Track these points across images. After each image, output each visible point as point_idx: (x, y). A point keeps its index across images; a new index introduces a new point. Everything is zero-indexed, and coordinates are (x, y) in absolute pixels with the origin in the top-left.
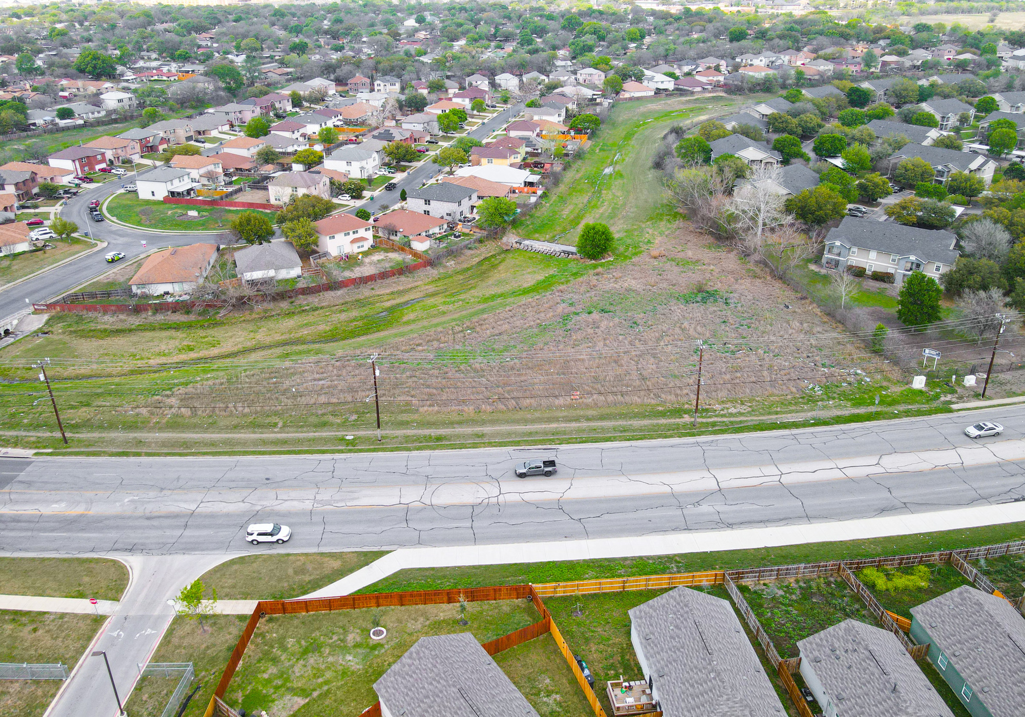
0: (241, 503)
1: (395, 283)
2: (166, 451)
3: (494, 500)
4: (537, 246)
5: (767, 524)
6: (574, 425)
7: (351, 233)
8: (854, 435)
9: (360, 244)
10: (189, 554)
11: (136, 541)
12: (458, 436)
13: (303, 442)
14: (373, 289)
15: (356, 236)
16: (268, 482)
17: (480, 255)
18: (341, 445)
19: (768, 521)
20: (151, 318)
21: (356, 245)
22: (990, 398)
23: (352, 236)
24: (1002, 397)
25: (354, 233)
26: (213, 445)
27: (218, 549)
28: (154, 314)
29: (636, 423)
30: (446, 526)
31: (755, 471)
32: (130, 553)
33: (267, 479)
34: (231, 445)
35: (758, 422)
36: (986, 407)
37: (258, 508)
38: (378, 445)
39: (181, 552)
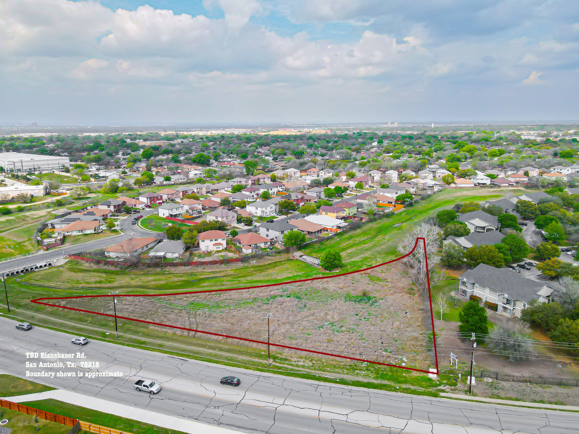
1: (217, 267)
3: (128, 378)
4: (308, 260)
5: (240, 429)
6: (210, 351)
7: (214, 240)
9: (218, 247)
12: (151, 344)
13: (88, 331)
14: (204, 269)
15: (216, 242)
17: (274, 260)
18: (100, 336)
19: (243, 428)
20: (102, 267)
21: (215, 247)
22: (475, 395)
23: (214, 242)
24: (485, 397)
25: (215, 240)
26: (55, 325)
28: (104, 265)
29: (241, 357)
30: (93, 384)
31: (270, 399)
33: (55, 344)
34: (61, 326)
35: (306, 373)
36: (466, 400)
38: (115, 340)
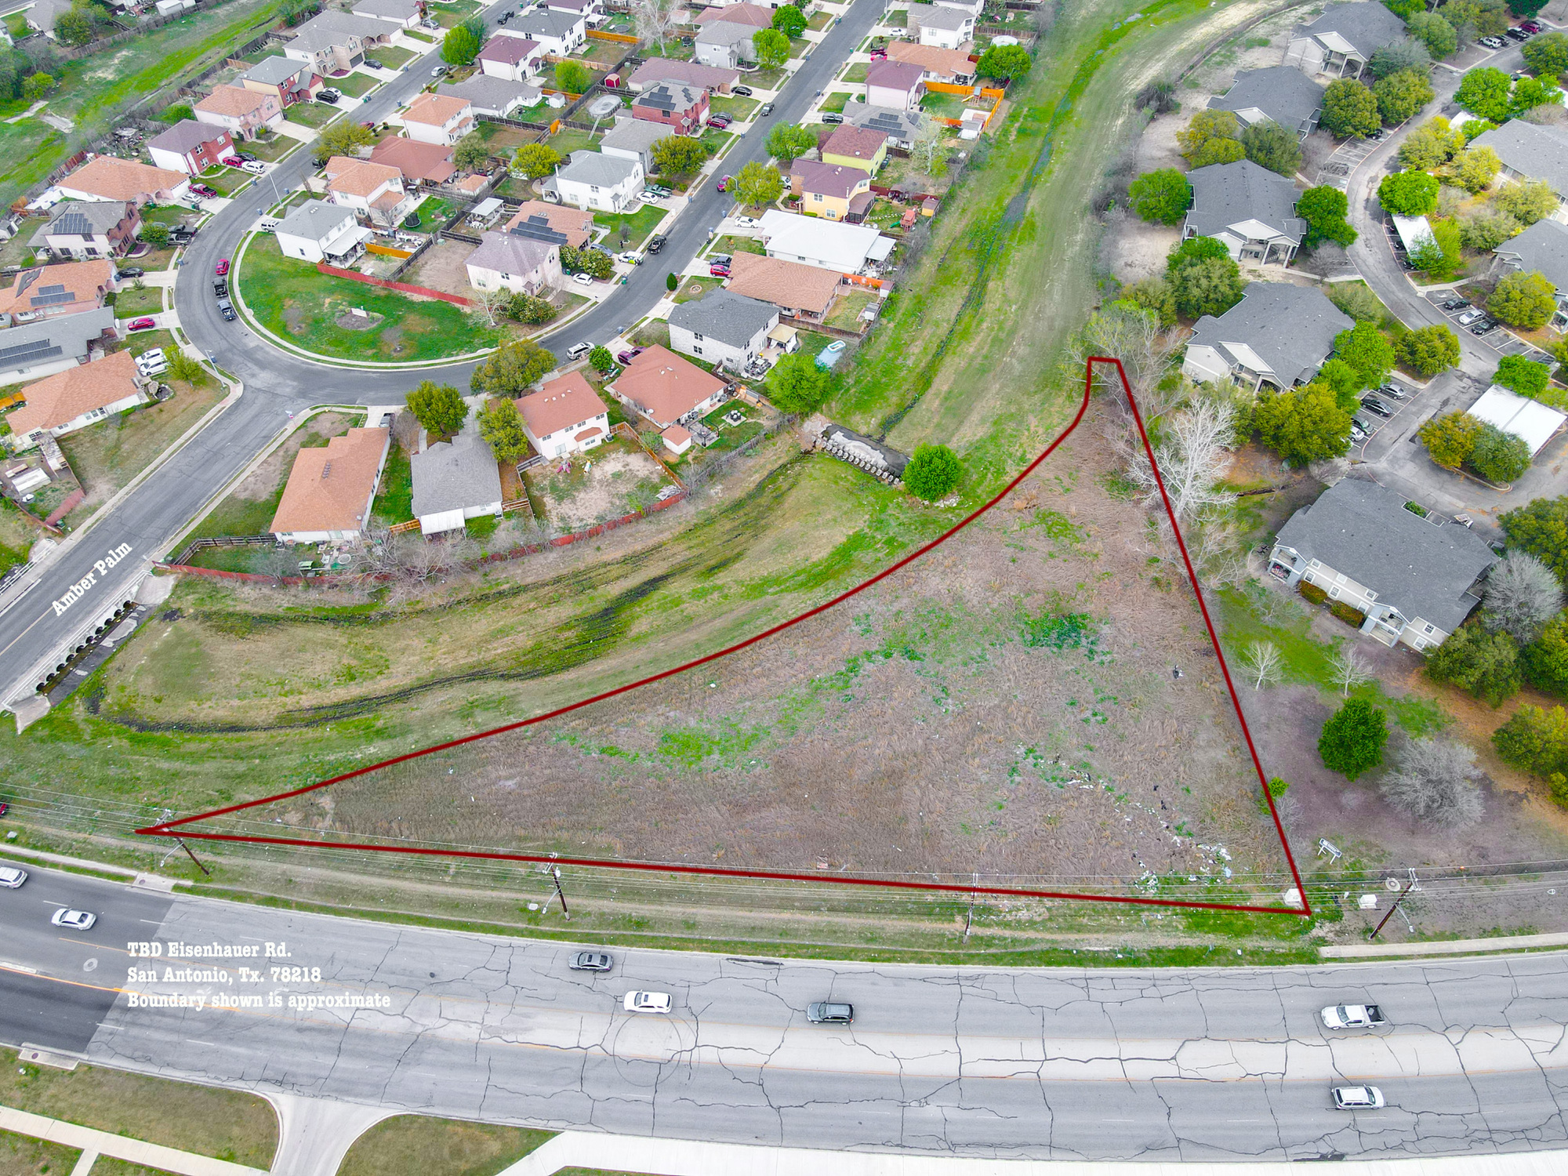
0: (400, 1018)
2: (318, 902)
3: (686, 1056)
4: (851, 449)
7: (575, 426)
8: (1165, 991)
9: (589, 439)
10: (343, 1100)
11: (287, 1068)
12: (663, 923)
13: (478, 908)
14: (598, 549)
15: (583, 428)
16: (433, 980)
17: (763, 467)
18: (522, 922)
20: (303, 596)
21: (583, 441)
22: (1382, 941)
23: (577, 430)
25: (580, 425)
26: (373, 899)
27: (372, 1096)
29: (891, 925)
30: (625, 1096)
31: (1013, 1049)
32: (280, 1089)
33: (432, 975)
34: (393, 902)
37: (419, 1029)
39: (334, 1095)
